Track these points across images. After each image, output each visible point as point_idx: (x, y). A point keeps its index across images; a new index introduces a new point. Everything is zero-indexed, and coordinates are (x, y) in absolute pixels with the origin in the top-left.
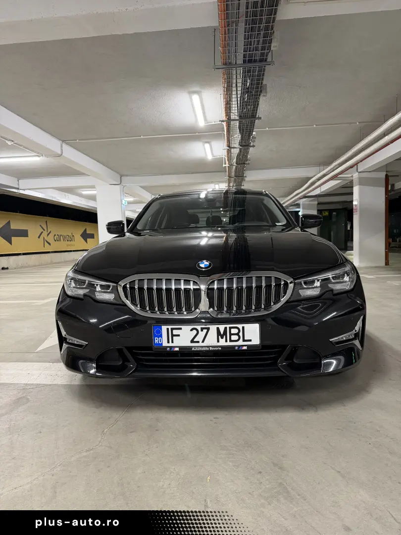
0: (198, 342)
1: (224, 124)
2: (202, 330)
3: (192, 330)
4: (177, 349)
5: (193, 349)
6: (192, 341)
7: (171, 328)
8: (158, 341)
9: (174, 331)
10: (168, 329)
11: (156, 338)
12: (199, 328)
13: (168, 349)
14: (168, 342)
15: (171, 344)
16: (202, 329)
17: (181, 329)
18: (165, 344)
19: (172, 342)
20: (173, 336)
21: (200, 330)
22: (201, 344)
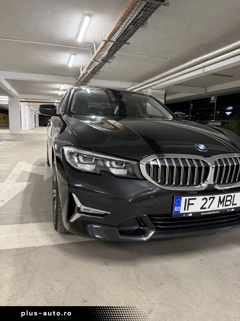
0: (205, 208)
1: (103, 42)
2: (210, 200)
3: (203, 200)
4: (191, 215)
5: (202, 214)
6: (202, 208)
7: (189, 199)
8: (177, 210)
9: (190, 201)
10: (186, 199)
11: (176, 207)
12: (208, 197)
13: (184, 215)
14: (185, 210)
15: (186, 211)
16: (210, 198)
17: (195, 199)
18: (182, 211)
19: (188, 209)
20: (189, 204)
21: (208, 199)
22: (207, 210)
